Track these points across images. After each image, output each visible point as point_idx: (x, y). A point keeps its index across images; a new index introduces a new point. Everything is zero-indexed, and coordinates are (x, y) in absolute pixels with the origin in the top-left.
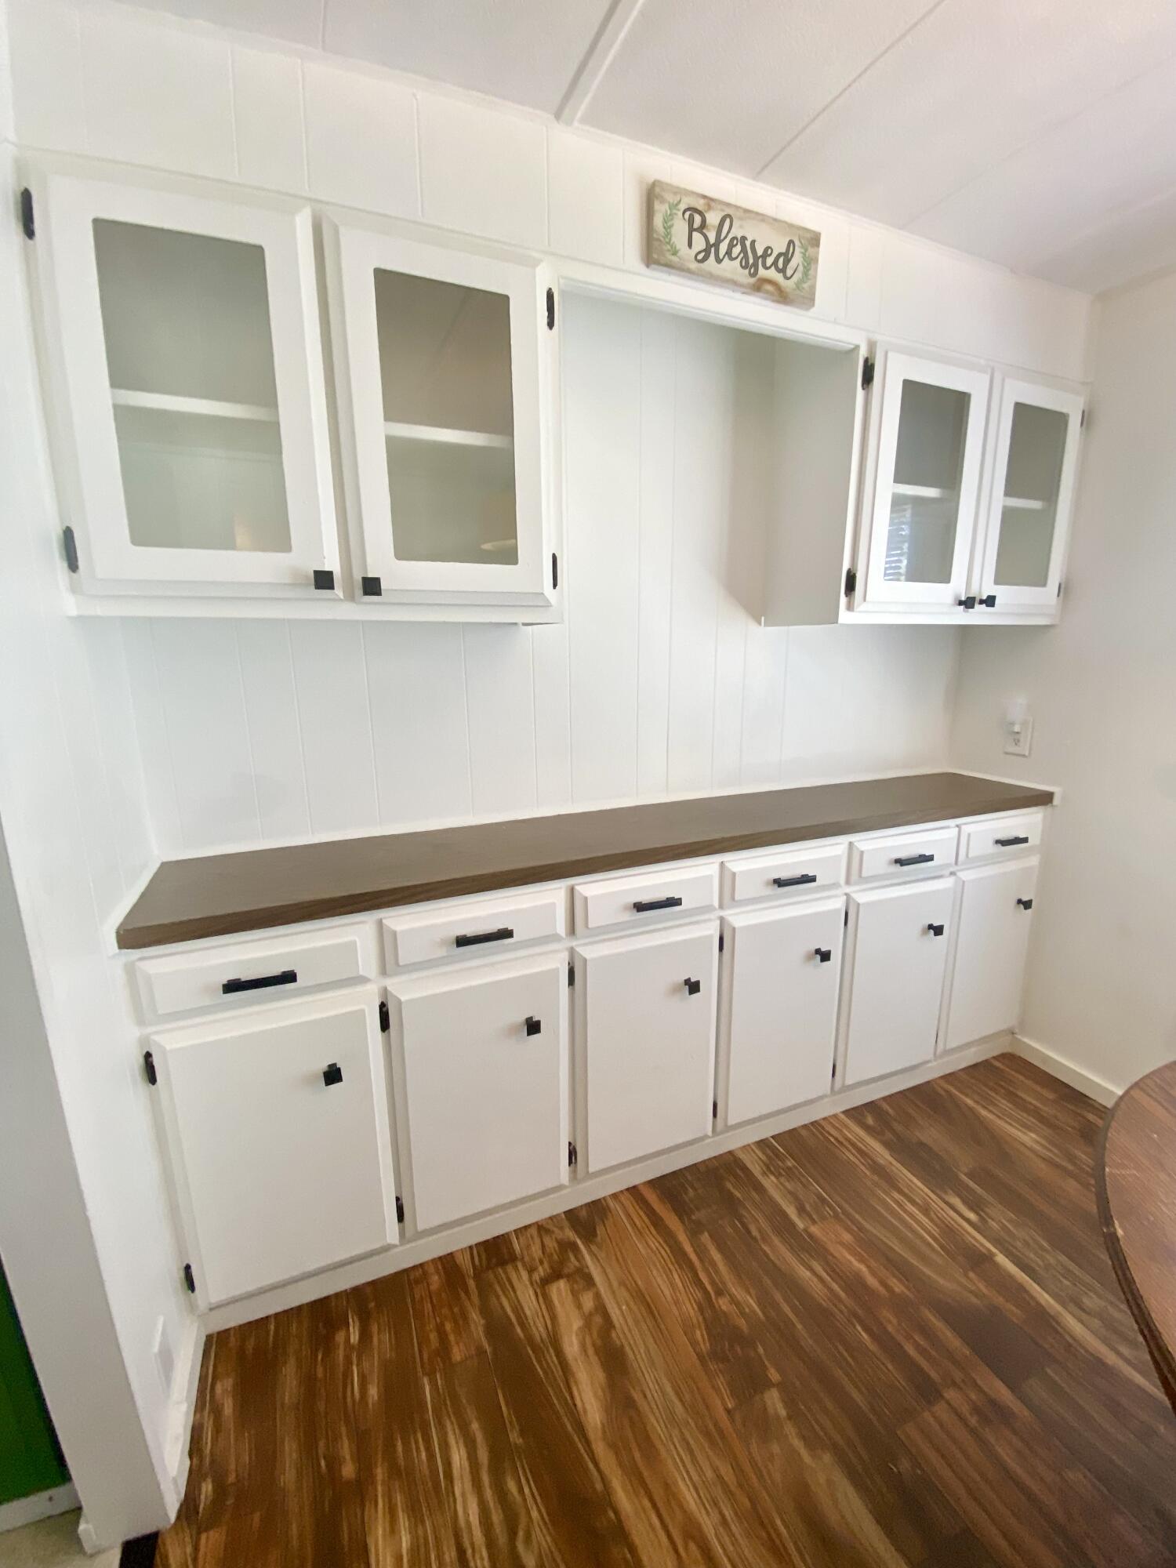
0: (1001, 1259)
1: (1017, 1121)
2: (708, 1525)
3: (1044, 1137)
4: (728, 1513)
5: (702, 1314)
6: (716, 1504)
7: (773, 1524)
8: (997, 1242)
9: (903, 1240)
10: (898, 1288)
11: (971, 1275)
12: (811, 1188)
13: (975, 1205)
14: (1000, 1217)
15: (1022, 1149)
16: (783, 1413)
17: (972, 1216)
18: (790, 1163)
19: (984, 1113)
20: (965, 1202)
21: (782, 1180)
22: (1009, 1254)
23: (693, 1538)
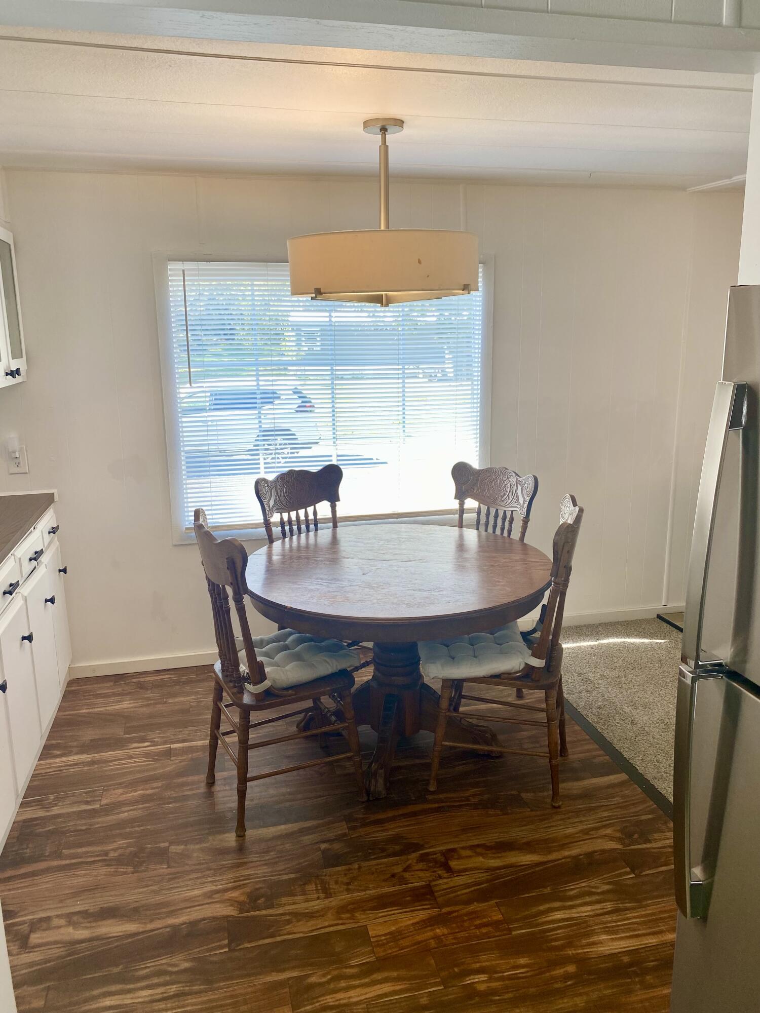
0: (173, 746)
1: (113, 702)
2: (210, 888)
3: (130, 700)
4: (210, 879)
5: (112, 865)
6: (204, 883)
7: (224, 865)
8: (165, 743)
9: (139, 772)
10: (160, 784)
11: (172, 758)
12: (77, 794)
13: (143, 740)
14: (155, 735)
15: (129, 710)
16: (183, 847)
17: (147, 744)
18: (52, 797)
19: (96, 710)
20: (140, 742)
21: (60, 804)
22: (174, 743)
23: (212, 895)
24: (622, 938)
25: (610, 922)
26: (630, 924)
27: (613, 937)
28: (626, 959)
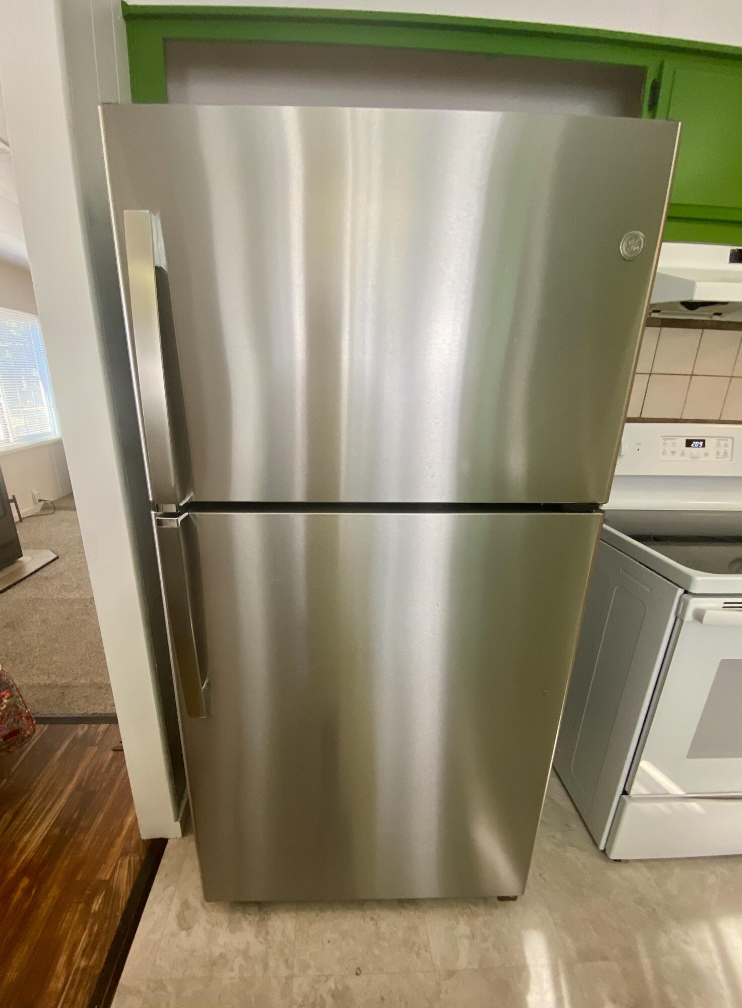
24: (40, 824)
25: (20, 824)
26: (36, 809)
27: (33, 829)
28: (57, 831)
